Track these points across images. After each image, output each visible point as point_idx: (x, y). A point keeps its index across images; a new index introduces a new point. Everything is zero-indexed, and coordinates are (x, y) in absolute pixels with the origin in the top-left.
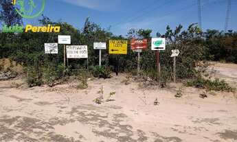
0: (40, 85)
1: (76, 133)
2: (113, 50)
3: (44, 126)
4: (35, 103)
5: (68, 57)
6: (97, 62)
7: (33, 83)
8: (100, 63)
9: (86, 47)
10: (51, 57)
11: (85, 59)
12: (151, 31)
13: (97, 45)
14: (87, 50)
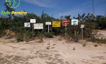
0: (22, 41)
1: (38, 62)
2: (54, 25)
3: (24, 59)
4: (20, 49)
5: (35, 28)
6: (47, 31)
7: (19, 40)
8: (49, 31)
9: (42, 24)
10: (27, 28)
11: (42, 29)
13: (47, 23)
14: (43, 25)
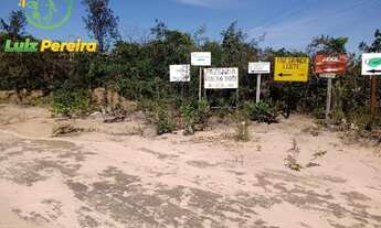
0: (170, 131)
2: (281, 75)
4: (188, 163)
5: (206, 86)
8: (258, 97)
9: (236, 69)
11: (234, 90)
12: (345, 40)
13: (254, 67)
14: (237, 75)
